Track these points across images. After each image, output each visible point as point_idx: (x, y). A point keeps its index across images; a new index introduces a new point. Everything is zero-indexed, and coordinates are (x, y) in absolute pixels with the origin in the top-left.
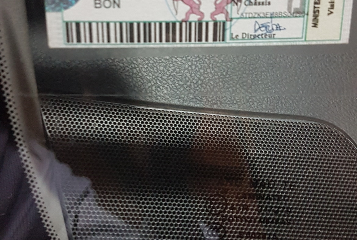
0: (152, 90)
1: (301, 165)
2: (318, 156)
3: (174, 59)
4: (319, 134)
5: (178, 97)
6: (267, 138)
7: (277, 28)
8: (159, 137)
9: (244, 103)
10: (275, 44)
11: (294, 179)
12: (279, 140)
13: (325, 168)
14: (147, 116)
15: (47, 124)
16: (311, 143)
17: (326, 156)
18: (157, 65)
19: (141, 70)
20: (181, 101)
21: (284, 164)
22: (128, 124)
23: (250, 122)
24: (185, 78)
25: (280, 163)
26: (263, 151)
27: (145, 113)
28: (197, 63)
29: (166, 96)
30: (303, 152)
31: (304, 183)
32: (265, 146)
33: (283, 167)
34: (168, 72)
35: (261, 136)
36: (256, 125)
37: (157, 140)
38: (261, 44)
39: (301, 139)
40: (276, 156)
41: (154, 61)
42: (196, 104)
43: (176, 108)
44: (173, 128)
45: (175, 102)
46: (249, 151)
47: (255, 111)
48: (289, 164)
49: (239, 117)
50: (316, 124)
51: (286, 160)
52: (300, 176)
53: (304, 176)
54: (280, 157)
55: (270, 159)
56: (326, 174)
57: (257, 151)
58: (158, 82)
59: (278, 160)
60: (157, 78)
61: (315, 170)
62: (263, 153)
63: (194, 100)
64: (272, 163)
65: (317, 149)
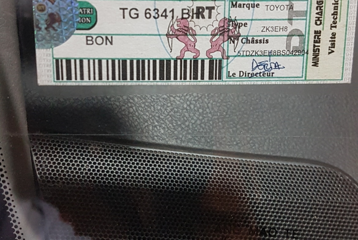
0: (149, 130)
1: (305, 211)
2: (323, 202)
3: (172, 99)
4: (324, 178)
5: (176, 137)
6: (269, 181)
7: (275, 66)
8: (155, 180)
9: (245, 145)
10: (273, 83)
11: (298, 226)
12: (282, 184)
13: (330, 215)
14: (142, 157)
15: (37, 165)
16: (316, 188)
17: (332, 203)
18: (154, 105)
19: (138, 109)
20: (179, 141)
21: (288, 210)
22: (122, 166)
23: (251, 164)
24: (183, 117)
25: (284, 209)
26: (265, 196)
27: (140, 154)
28: (196, 102)
29: (163, 136)
30: (308, 197)
31: (309, 231)
32: (266, 190)
33: (286, 213)
34: (165, 111)
35: (263, 180)
36: (257, 168)
37: (152, 183)
38: (259, 83)
39: (305, 183)
40: (279, 201)
41: (151, 100)
42: (194, 144)
43: (173, 149)
44: (170, 170)
45: (173, 142)
46: (250, 195)
47: (256, 153)
48: (292, 210)
49: (239, 159)
50: (320, 168)
51: (290, 206)
52: (304, 223)
53: (308, 223)
54: (283, 202)
55: (273, 205)
56: (332, 221)
57: (259, 196)
58: (155, 121)
59: (281, 205)
60: (154, 117)
61: (321, 217)
62: (265, 198)
63: (193, 141)
64: (275, 209)
65: (322, 195)
